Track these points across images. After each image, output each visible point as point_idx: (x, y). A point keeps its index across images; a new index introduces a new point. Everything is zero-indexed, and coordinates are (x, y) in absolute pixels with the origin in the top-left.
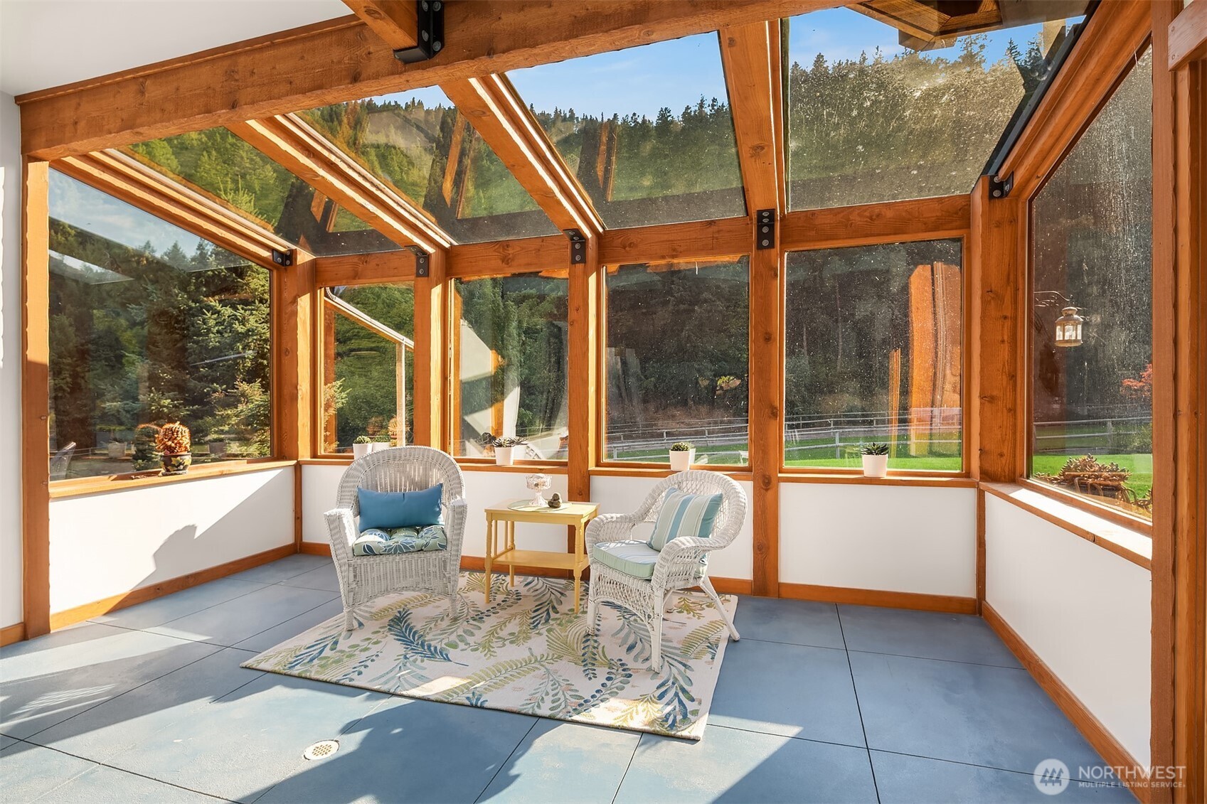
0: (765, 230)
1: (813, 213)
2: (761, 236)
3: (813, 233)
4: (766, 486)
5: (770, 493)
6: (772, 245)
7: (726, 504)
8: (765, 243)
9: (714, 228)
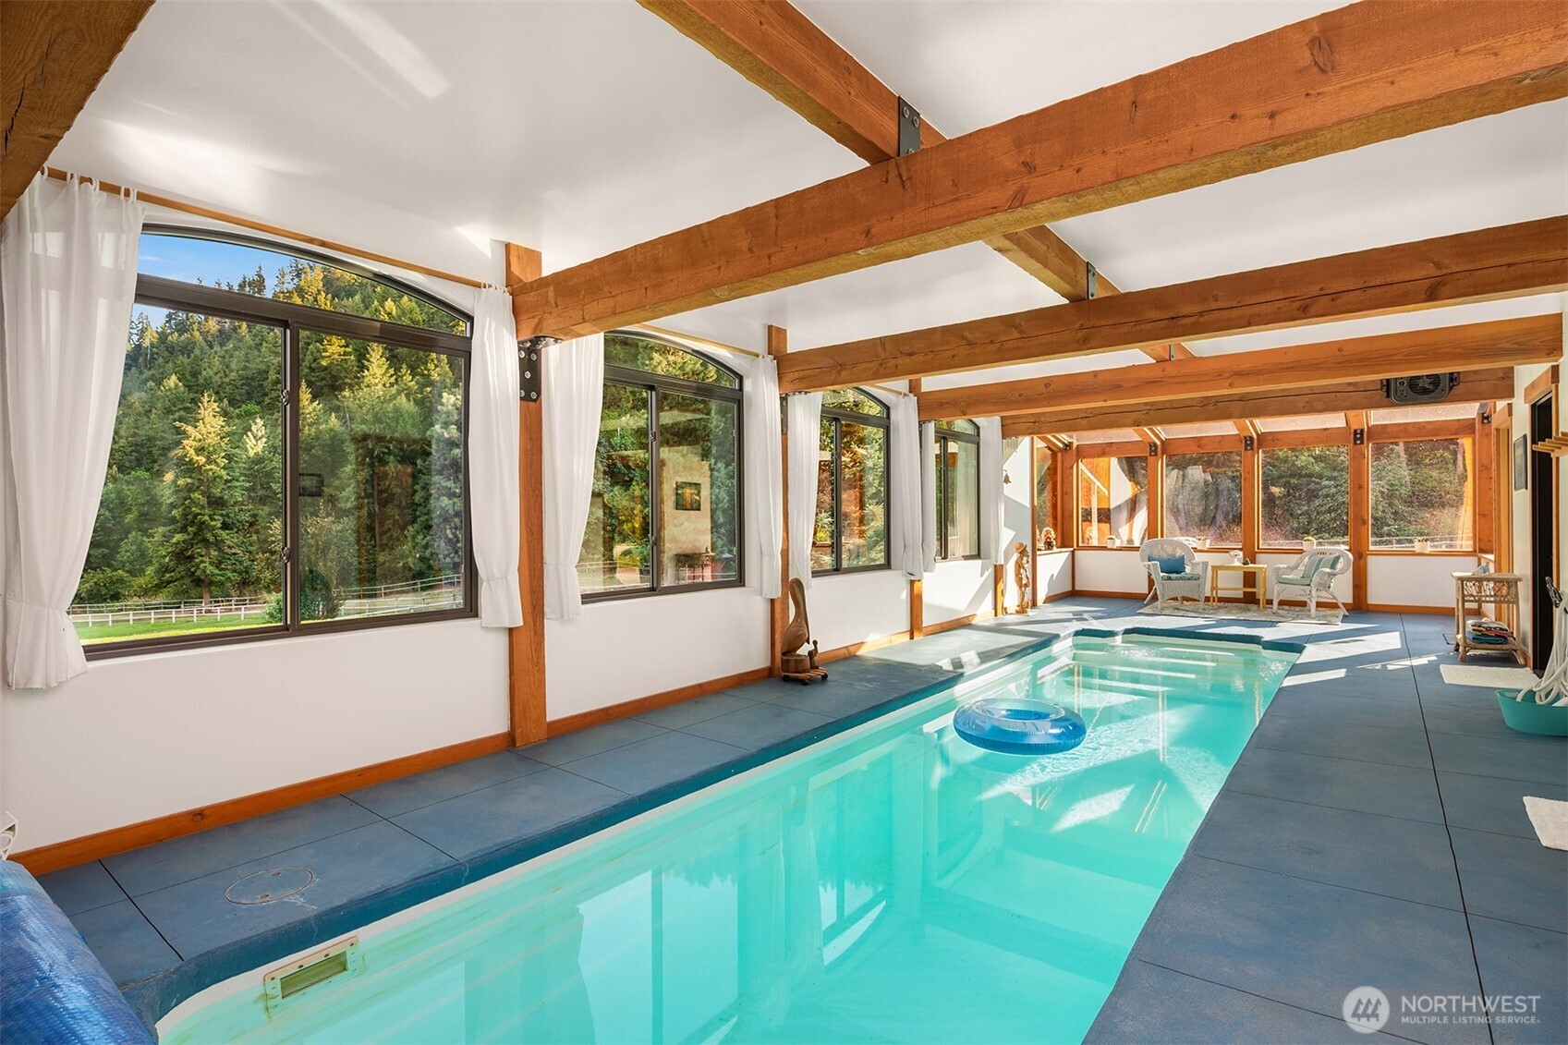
0: (1358, 436)
1: (1386, 425)
2: (1356, 439)
3: (1386, 435)
4: (1360, 557)
5: (1362, 561)
6: (1362, 443)
7: (1341, 559)
8: (1358, 442)
9: (1327, 432)
